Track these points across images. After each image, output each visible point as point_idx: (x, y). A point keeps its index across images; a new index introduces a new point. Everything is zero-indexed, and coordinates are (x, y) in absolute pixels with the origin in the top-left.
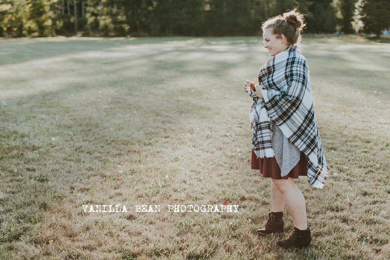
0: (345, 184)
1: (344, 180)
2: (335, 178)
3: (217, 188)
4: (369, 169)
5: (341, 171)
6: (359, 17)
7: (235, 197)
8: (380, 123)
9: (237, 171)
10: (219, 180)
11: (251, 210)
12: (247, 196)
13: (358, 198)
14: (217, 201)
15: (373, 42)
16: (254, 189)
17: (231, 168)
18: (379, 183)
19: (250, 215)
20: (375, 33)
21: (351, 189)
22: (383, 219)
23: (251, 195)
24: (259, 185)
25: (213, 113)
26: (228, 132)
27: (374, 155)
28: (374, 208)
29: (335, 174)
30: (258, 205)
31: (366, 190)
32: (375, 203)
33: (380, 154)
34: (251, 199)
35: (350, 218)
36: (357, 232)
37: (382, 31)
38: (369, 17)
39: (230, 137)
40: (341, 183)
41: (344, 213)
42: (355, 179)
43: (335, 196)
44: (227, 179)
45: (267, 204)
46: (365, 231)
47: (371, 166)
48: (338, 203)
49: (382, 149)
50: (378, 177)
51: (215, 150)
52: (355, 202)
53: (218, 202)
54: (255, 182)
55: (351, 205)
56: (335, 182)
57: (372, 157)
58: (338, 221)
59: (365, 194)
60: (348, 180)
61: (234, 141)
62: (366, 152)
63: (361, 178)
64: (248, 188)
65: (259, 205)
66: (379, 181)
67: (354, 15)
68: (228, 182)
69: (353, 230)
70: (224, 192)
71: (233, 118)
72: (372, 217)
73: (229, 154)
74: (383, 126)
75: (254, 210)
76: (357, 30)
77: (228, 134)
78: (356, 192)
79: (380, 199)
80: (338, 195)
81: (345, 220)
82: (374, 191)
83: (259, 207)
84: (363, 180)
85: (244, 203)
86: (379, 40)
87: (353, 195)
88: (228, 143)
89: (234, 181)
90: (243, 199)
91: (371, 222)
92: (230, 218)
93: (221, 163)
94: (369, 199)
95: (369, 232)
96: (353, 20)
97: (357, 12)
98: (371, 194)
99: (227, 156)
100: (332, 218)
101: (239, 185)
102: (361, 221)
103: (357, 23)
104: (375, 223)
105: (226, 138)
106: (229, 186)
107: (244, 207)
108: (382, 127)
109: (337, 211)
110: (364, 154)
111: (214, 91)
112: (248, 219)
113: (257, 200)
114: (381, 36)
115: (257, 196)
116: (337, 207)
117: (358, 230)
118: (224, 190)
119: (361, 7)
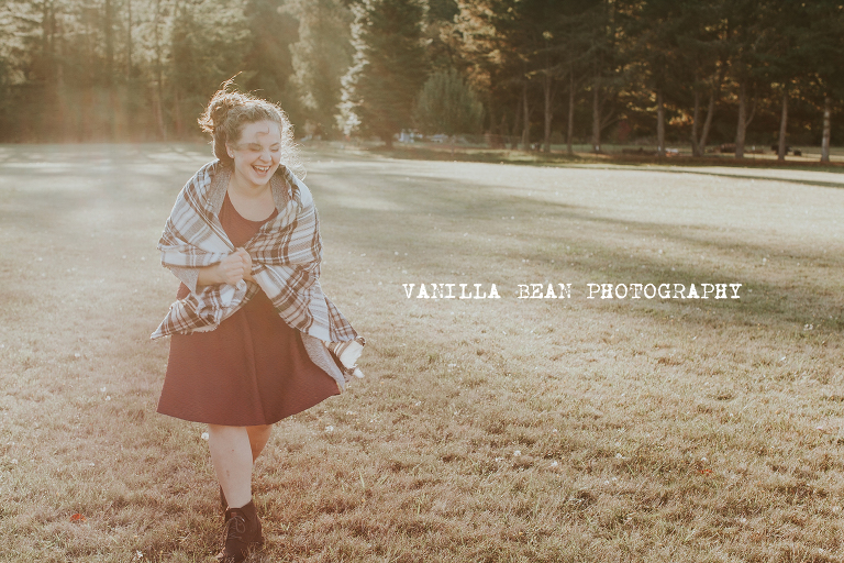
0: (354, 448)
1: (349, 441)
2: (330, 438)
3: (54, 483)
4: (401, 411)
5: (341, 421)
6: (350, 105)
7: (101, 500)
8: (411, 316)
9: (103, 438)
10: (57, 464)
11: (142, 529)
12: (129, 495)
13: (383, 478)
14: (54, 515)
15: (380, 157)
16: (145, 477)
17: (88, 432)
18: (424, 441)
19: (139, 540)
20: (383, 139)
21: (367, 458)
22: (439, 519)
23: (140, 492)
24: (158, 468)
25: (40, 308)
26: (77, 349)
27: (408, 382)
28: (421, 496)
29: (330, 429)
30: (158, 515)
31: (397, 457)
32: (419, 485)
33: (419, 379)
34: (139, 503)
35: (371, 523)
36: (389, 554)
37: (397, 135)
38: (368, 106)
39: (83, 361)
40: (343, 448)
41: (358, 514)
42: (373, 436)
43: (332, 477)
44: (79, 458)
45: (180, 509)
46: (406, 550)
47: (404, 406)
48: (342, 493)
49: (422, 369)
50: (422, 429)
51: (46, 392)
52: (379, 487)
53: (58, 517)
54: (147, 460)
55: (369, 494)
56: (330, 447)
57: (403, 387)
58: (344, 533)
59: (397, 468)
60: (358, 439)
61: (92, 370)
62: (389, 377)
63: (386, 433)
64: (133, 477)
65: (161, 514)
66: (424, 436)
67: (339, 101)
68: (80, 466)
69: (379, 551)
70: (71, 492)
71: (87, 318)
72: (418, 517)
73: (81, 399)
74: (419, 320)
75: (148, 527)
76: (347, 132)
77: (77, 355)
78: (377, 464)
79: (428, 476)
80: (339, 475)
81: (359, 531)
82: (415, 459)
83: (160, 519)
84: (390, 438)
85: (123, 514)
86: (390, 153)
87: (371, 471)
88: (78, 376)
89: (97, 463)
90: (120, 503)
91: (416, 529)
92: (89, 553)
93: (61, 422)
94: (407, 478)
95: (415, 550)
96: (338, 112)
97: (345, 96)
98: (410, 467)
99: (78, 405)
100: (331, 529)
101: (109, 471)
102: (394, 528)
103: (346, 118)
104: (425, 530)
105: (71, 365)
106: (84, 475)
107: (124, 523)
108: (418, 324)
109: (342, 511)
110: (387, 380)
111: (41, 259)
112: (134, 551)
113: (154, 503)
114: (395, 144)
115: (154, 493)
116: (340, 503)
117: (390, 549)
118: (72, 486)
119: (352, 84)
